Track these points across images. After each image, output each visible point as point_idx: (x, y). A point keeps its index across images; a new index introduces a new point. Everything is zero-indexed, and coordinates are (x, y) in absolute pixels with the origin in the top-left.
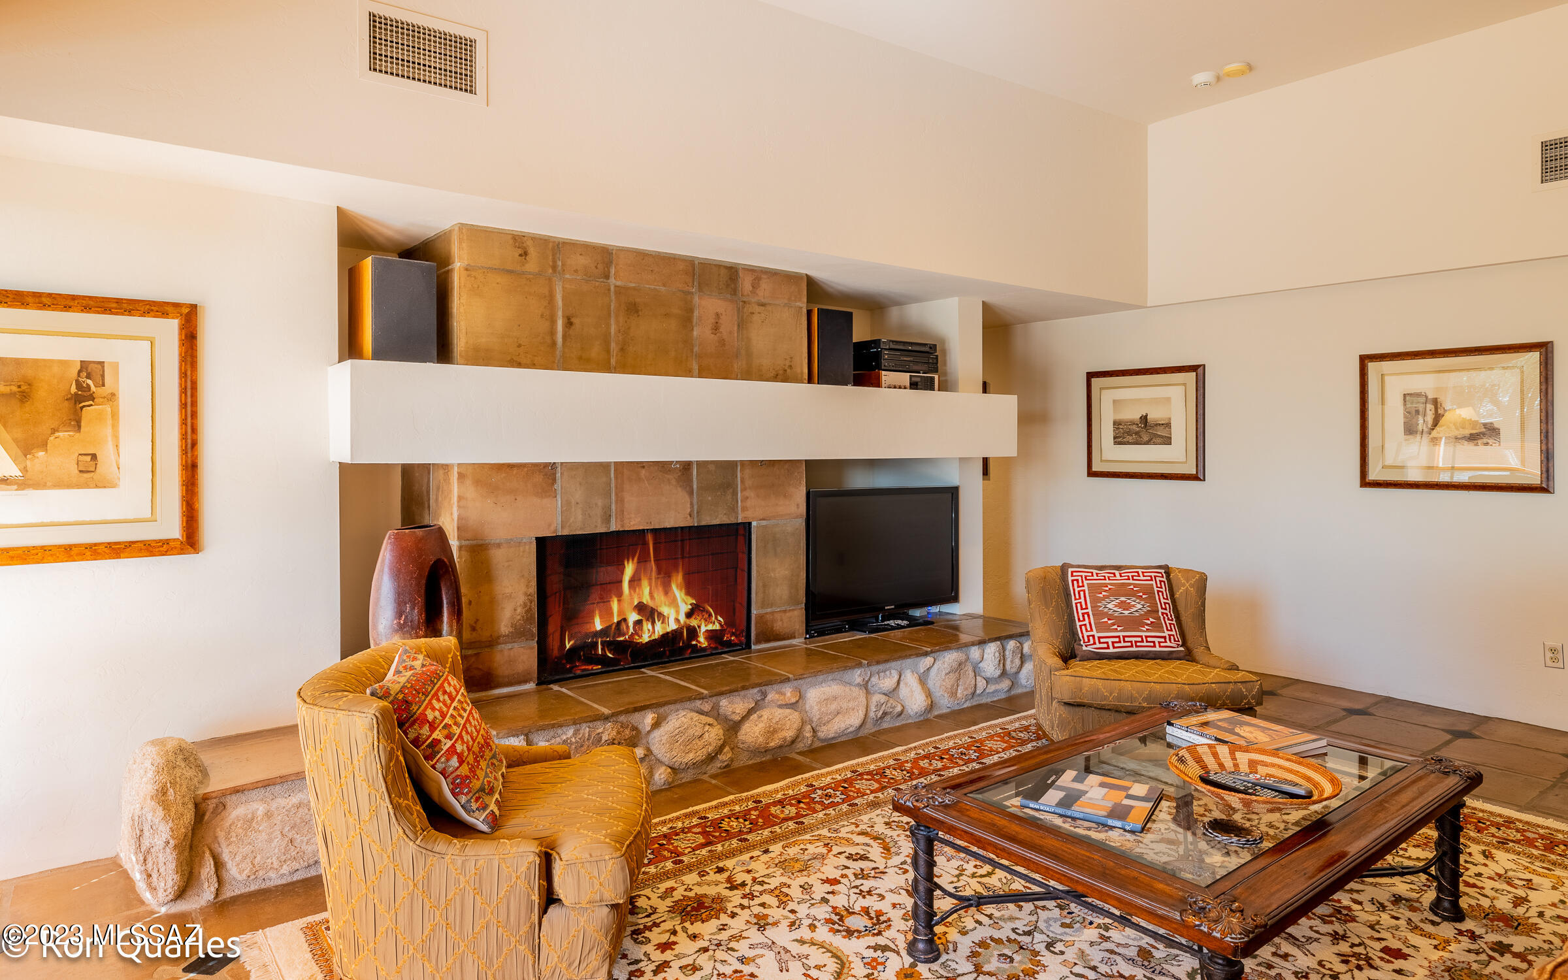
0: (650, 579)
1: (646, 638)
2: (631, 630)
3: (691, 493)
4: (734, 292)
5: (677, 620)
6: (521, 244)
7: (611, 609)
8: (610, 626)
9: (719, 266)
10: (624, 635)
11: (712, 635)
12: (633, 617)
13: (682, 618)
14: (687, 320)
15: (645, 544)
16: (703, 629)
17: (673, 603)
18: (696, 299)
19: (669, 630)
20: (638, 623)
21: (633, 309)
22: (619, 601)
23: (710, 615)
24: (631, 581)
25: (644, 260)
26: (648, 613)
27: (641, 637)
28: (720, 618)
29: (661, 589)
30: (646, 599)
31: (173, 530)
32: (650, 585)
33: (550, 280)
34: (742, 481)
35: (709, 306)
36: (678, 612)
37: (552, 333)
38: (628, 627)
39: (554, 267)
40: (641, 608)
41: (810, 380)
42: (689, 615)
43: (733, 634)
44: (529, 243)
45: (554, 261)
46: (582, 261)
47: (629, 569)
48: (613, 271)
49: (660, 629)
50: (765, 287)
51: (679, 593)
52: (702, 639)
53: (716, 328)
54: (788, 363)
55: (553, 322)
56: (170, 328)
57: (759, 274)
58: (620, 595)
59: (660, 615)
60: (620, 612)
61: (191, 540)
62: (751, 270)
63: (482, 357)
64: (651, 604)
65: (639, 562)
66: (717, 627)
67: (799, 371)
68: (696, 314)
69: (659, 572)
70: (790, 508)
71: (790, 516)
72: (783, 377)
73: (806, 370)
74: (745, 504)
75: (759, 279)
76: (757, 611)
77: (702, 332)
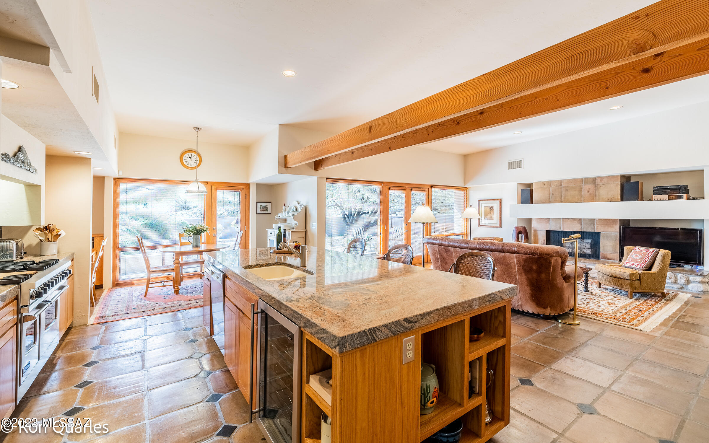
3: (581, 225)
4: (595, 183)
6: (544, 183)
9: (590, 178)
14: (581, 190)
18: (583, 186)
21: (567, 190)
25: (569, 181)
31: (498, 225)
33: (549, 188)
34: (596, 223)
35: (587, 187)
37: (549, 197)
39: (550, 186)
41: (622, 200)
43: (594, 255)
45: (550, 185)
46: (555, 183)
48: (562, 184)
50: (605, 181)
53: (589, 191)
54: (612, 196)
55: (549, 194)
56: (498, 201)
57: (602, 178)
61: (500, 226)
62: (599, 177)
63: (537, 202)
67: (617, 198)
68: (583, 189)
70: (614, 230)
71: (613, 232)
72: (611, 200)
73: (620, 198)
74: (598, 228)
75: (603, 179)
76: (601, 251)
77: (585, 193)
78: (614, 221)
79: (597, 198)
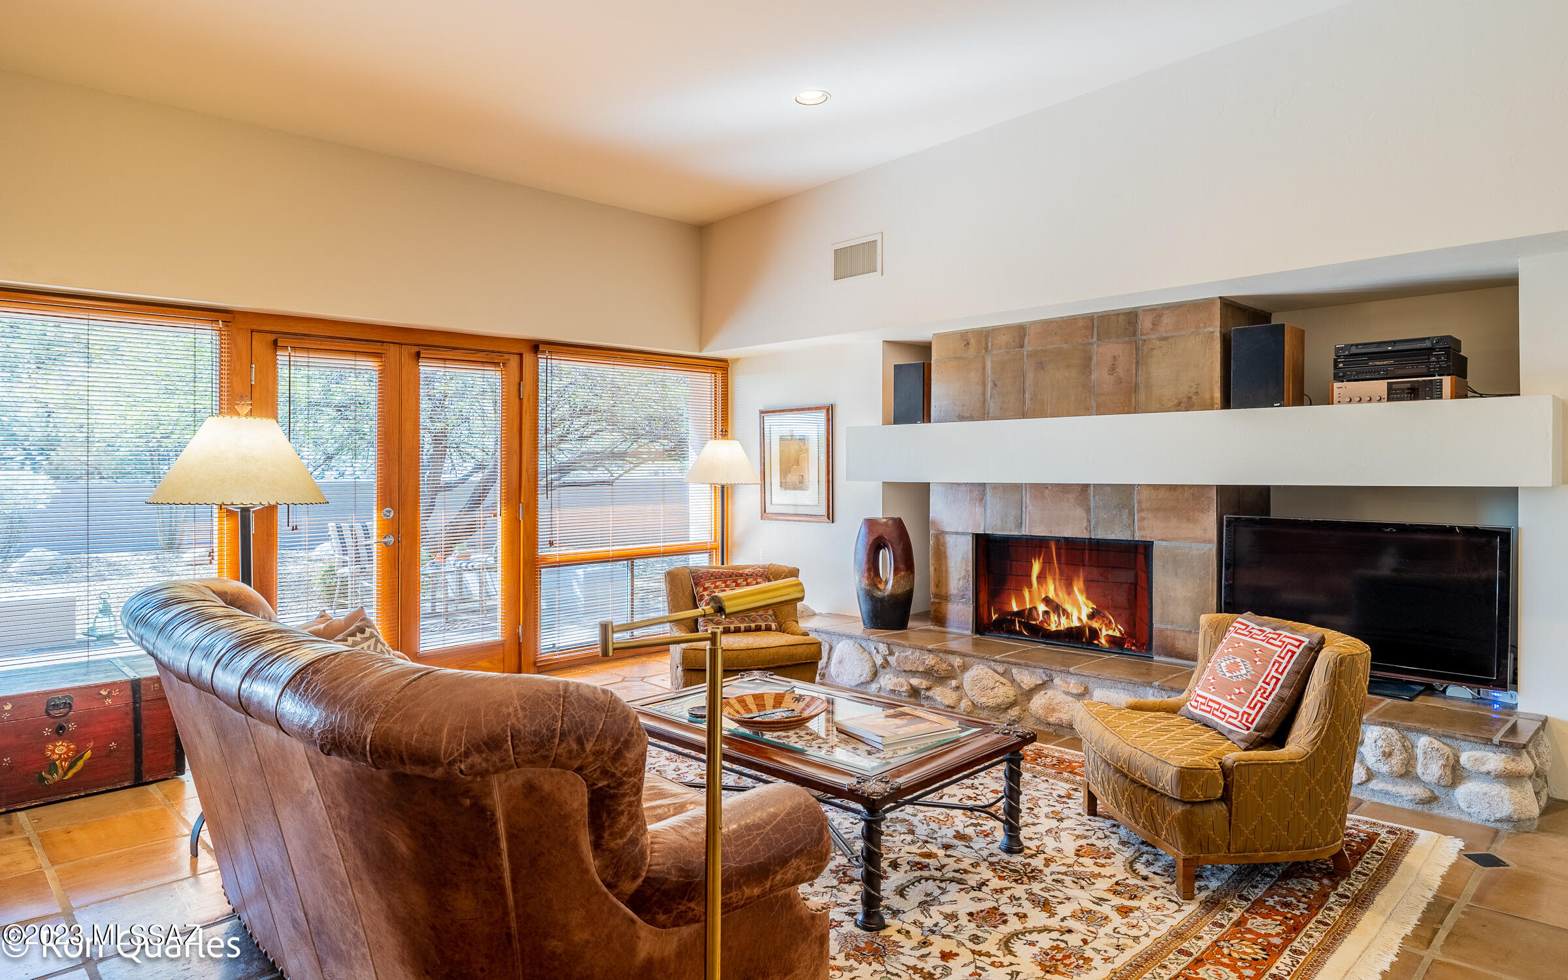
0: (1054, 579)
1: (1053, 628)
2: (1041, 618)
3: (1088, 510)
4: (1134, 334)
5: (1080, 619)
6: (965, 338)
7: (1023, 598)
8: (1023, 611)
9: (1117, 314)
10: (1035, 620)
11: (1112, 640)
12: (1042, 608)
13: (1085, 619)
14: (1086, 365)
15: (1048, 548)
16: (1104, 632)
17: (1076, 603)
18: (1095, 348)
19: (1073, 625)
20: (1046, 613)
21: (1040, 366)
22: (1030, 592)
23: (1110, 622)
24: (1039, 577)
25: (1050, 327)
26: (1055, 607)
27: (1049, 625)
28: (1120, 627)
29: (1064, 589)
30: (1051, 595)
31: (823, 511)
32: (1054, 583)
33: (983, 357)
34: (1139, 502)
35: (1108, 351)
36: (1080, 612)
37: (984, 394)
38: (1038, 614)
39: (986, 349)
40: (1047, 601)
41: (1226, 404)
42: (1091, 617)
43: (1133, 644)
44: (970, 336)
45: (987, 344)
46: (1003, 339)
47: (1036, 568)
48: (1026, 341)
49: (1064, 624)
50: (1167, 320)
51: (1081, 598)
52: (1103, 641)
53: (1113, 369)
54: (1193, 390)
55: (984, 384)
56: (822, 416)
57: (1157, 312)
58: (1030, 586)
59: (1065, 611)
60: (1031, 600)
62: (1152, 309)
64: (1056, 600)
65: (1044, 562)
66: (1117, 634)
67: (1207, 396)
68: (1094, 358)
69: (1061, 575)
70: (1199, 533)
71: (1196, 540)
72: (1187, 404)
73: (1218, 394)
74: (1145, 524)
75: (1160, 316)
76: (1157, 624)
77: (1100, 375)
78: (1197, 491)
79: (1142, 397)
